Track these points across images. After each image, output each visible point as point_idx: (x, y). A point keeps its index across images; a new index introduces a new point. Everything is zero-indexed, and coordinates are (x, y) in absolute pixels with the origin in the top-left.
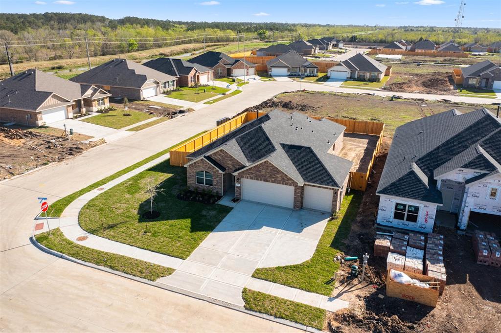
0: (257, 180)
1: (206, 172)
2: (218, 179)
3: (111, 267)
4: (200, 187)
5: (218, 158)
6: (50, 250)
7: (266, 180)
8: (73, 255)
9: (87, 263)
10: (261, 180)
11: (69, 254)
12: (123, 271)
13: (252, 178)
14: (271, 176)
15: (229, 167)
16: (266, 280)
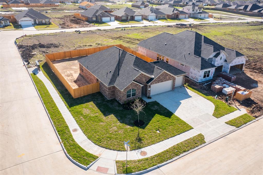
0: (158, 83)
1: (132, 89)
2: (139, 91)
3: (185, 151)
4: (129, 99)
5: (138, 79)
6: (147, 170)
7: (162, 81)
8: (162, 162)
9: (174, 159)
10: (160, 82)
11: (159, 163)
12: (191, 149)
13: (156, 83)
14: (164, 79)
15: (143, 82)
16: (222, 116)
